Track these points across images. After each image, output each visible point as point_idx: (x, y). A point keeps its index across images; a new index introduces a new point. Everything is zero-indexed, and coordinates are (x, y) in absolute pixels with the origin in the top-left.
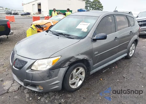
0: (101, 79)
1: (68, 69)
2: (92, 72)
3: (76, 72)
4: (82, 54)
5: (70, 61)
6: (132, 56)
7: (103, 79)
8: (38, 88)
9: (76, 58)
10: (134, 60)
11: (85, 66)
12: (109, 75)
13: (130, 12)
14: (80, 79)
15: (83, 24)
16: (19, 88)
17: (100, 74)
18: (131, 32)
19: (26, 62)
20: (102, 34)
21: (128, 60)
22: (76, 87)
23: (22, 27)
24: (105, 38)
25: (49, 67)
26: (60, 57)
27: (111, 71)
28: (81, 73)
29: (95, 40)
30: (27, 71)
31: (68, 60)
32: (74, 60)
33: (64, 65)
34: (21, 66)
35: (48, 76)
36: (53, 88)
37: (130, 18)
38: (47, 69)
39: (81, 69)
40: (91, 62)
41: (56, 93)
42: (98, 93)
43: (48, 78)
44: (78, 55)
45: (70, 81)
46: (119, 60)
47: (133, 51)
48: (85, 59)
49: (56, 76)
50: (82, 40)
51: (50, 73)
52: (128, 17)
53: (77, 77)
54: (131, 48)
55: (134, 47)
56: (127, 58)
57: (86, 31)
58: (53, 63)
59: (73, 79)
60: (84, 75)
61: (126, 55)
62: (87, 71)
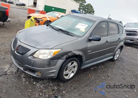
0: (89, 75)
1: (65, 61)
2: (83, 67)
3: (71, 65)
4: (78, 50)
5: (68, 55)
6: (116, 60)
7: (91, 75)
8: (36, 74)
9: (73, 53)
10: (117, 63)
11: (78, 61)
12: (96, 72)
13: (120, 22)
14: (73, 72)
15: (82, 25)
16: (16, 72)
17: (88, 70)
18: (119, 38)
19: (29, 50)
20: (97, 36)
21: (112, 62)
22: (68, 78)
23: (17, 17)
24: (99, 40)
25: (49, 57)
26: (60, 50)
27: (98, 69)
28: (74, 67)
29: (90, 40)
30: (29, 58)
31: (66, 53)
32: (71, 55)
33: (62, 58)
34: (24, 52)
35: (48, 65)
36: (49, 76)
37: (120, 27)
38: (47, 58)
39: (75, 64)
40: (84, 58)
41: (50, 81)
42: (86, 86)
43: (48, 66)
44: (76, 50)
45: (65, 72)
46: (106, 61)
47: (118, 55)
48: (80, 55)
49: (54, 66)
50: (80, 39)
51: (50, 62)
52: (118, 25)
53: (71, 69)
54: (117, 53)
55: (119, 52)
56: (112, 60)
57: (84, 31)
58: (54, 54)
59: (67, 71)
60: (76, 69)
61: (112, 57)
62: (80, 66)
